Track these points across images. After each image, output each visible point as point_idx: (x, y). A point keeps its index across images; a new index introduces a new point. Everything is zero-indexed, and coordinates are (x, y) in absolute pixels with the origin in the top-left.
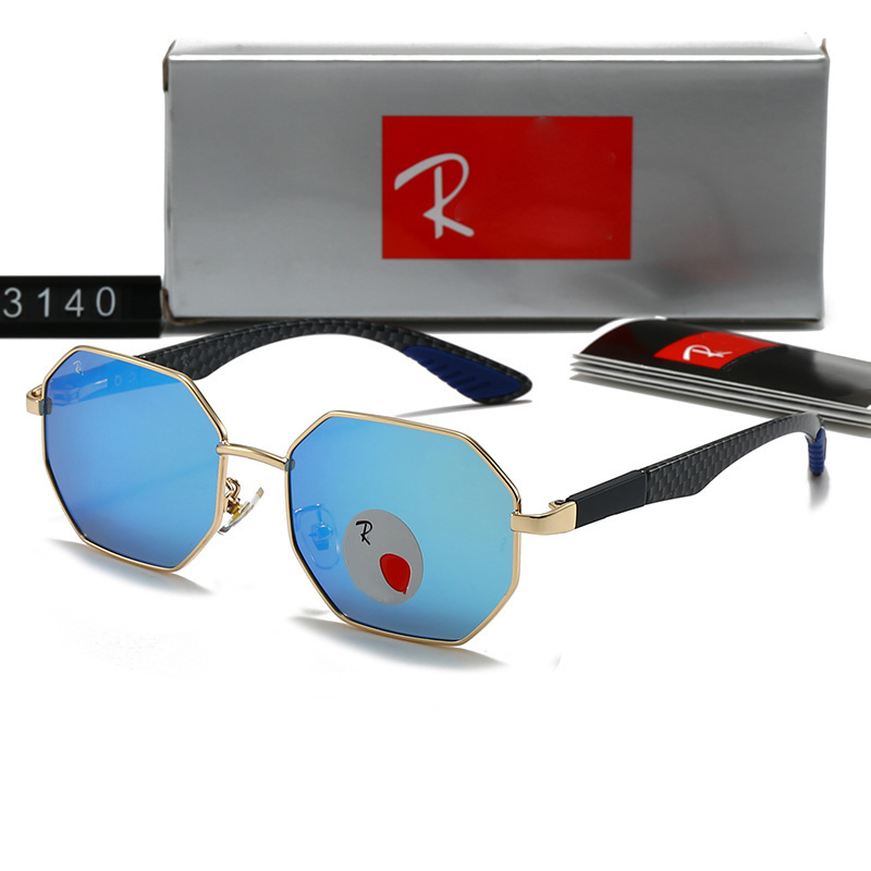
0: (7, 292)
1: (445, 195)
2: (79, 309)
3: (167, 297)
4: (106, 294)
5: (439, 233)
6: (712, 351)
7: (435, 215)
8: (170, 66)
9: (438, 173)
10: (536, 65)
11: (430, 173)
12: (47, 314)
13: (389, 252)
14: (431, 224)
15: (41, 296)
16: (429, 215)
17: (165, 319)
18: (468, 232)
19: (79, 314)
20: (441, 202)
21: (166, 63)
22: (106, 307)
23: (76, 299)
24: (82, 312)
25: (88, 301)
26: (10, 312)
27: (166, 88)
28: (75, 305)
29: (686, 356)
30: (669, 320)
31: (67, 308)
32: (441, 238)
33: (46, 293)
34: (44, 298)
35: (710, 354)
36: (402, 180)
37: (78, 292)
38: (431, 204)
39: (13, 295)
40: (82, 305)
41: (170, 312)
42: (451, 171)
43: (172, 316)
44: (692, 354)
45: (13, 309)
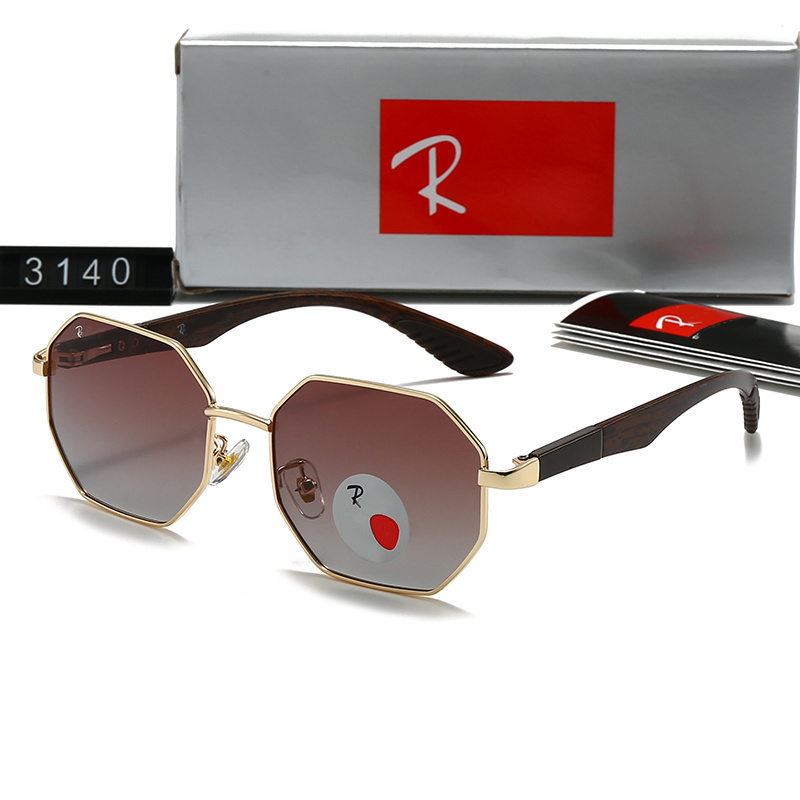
0: (28, 262)
1: (439, 175)
2: (96, 278)
3: (177, 268)
4: (121, 264)
5: (433, 210)
6: (683, 321)
7: (430, 192)
8: (182, 51)
9: (433, 153)
10: (524, 53)
11: (425, 153)
12: (65, 282)
13: (386, 228)
14: (426, 201)
15: (60, 265)
16: (423, 192)
17: (176, 289)
18: (460, 209)
19: (95, 283)
20: (434, 181)
21: (178, 48)
22: (121, 277)
23: (93, 268)
24: (98, 281)
25: (104, 271)
26: (30, 280)
27: (178, 72)
28: (92, 274)
29: (659, 325)
30: (647, 293)
31: (85, 277)
32: (434, 215)
33: (65, 262)
34: (63, 267)
35: (682, 324)
36: (398, 159)
37: (95, 262)
38: (426, 183)
39: (34, 264)
40: (98, 275)
41: (181, 282)
42: (445, 151)
43: (182, 286)
44: (664, 322)
45: (34, 277)
